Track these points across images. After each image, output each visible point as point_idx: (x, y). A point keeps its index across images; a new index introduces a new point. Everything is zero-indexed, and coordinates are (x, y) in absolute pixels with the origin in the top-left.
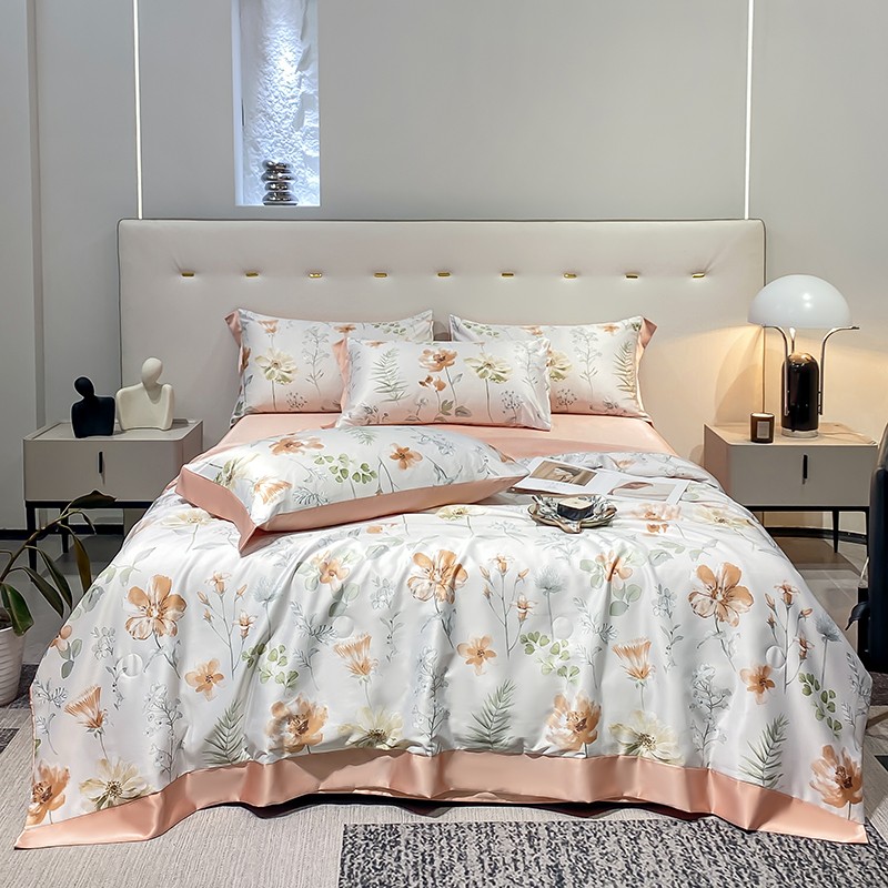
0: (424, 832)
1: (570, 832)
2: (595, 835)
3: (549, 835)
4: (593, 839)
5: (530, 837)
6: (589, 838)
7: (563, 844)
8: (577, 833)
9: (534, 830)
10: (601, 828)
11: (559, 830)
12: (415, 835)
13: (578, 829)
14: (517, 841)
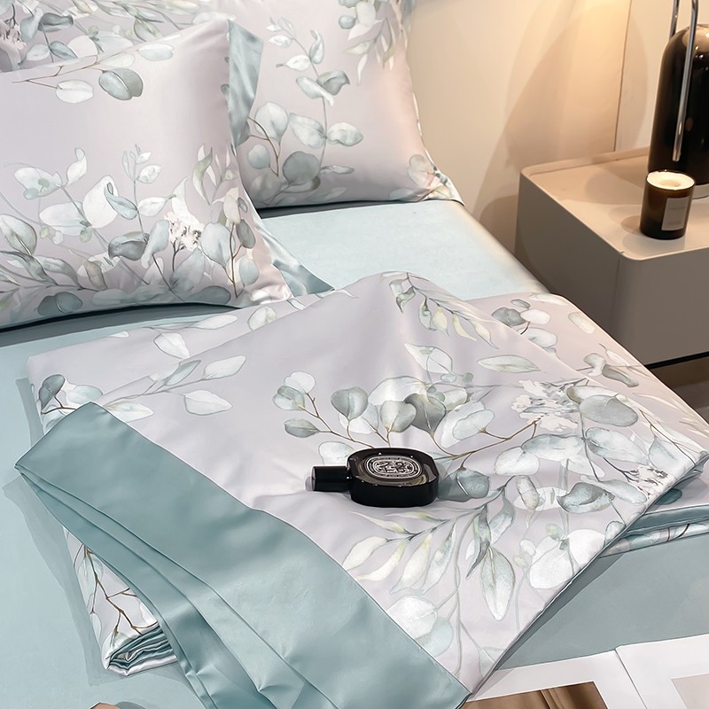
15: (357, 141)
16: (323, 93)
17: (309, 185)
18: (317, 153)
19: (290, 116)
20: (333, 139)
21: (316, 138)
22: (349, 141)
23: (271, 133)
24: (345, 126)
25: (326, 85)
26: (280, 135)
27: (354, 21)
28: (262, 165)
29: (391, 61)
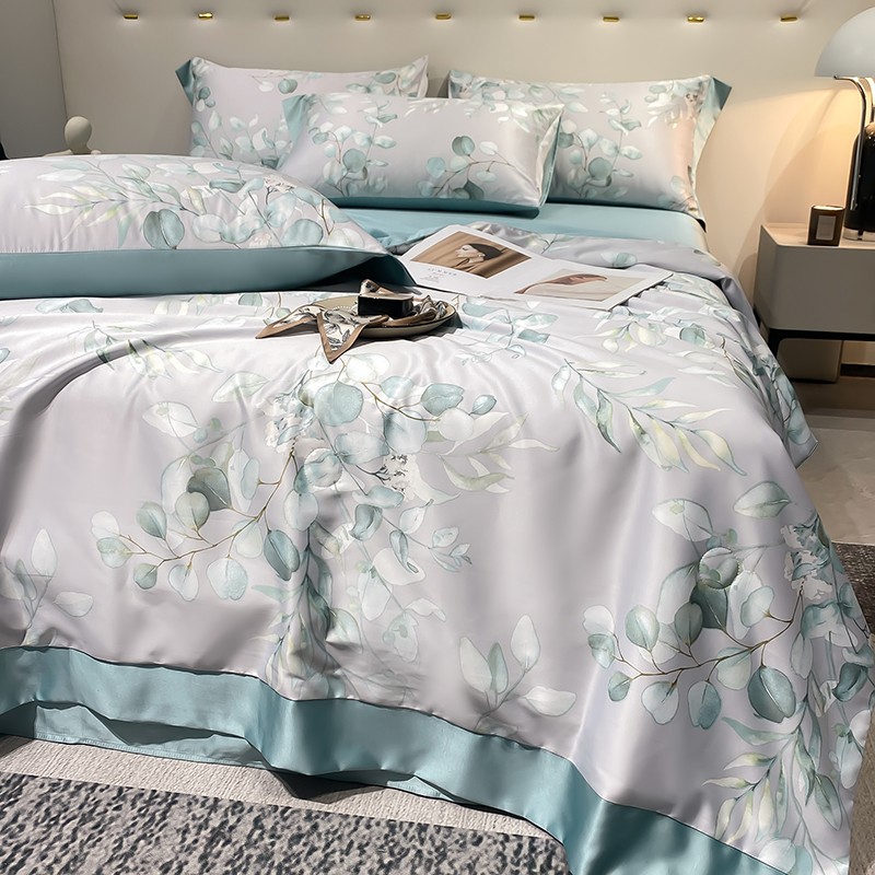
0: (57, 801)
1: (288, 834)
2: (328, 846)
3: (250, 836)
4: (319, 855)
5: (216, 834)
6: (313, 849)
7: (260, 858)
8: (300, 837)
9: (232, 820)
10: (347, 831)
11: (274, 828)
12: (40, 804)
13: (307, 827)
14: (190, 839)
15: (637, 158)
16: (623, 129)
17: (604, 182)
18: (612, 161)
19: (600, 137)
20: (623, 153)
21: (613, 151)
22: (633, 156)
23: (586, 144)
24: (631, 148)
25: (626, 125)
26: (591, 146)
27: (655, 100)
28: (576, 162)
29: (675, 125)
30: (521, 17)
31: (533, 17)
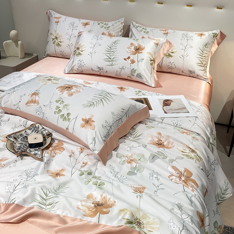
30: (158, 3)
31: (162, 3)
